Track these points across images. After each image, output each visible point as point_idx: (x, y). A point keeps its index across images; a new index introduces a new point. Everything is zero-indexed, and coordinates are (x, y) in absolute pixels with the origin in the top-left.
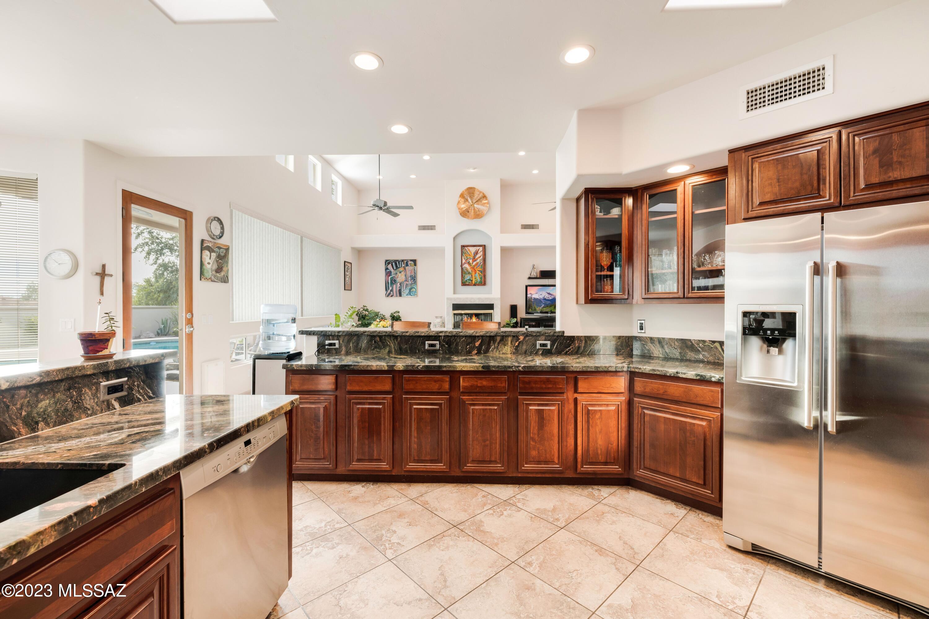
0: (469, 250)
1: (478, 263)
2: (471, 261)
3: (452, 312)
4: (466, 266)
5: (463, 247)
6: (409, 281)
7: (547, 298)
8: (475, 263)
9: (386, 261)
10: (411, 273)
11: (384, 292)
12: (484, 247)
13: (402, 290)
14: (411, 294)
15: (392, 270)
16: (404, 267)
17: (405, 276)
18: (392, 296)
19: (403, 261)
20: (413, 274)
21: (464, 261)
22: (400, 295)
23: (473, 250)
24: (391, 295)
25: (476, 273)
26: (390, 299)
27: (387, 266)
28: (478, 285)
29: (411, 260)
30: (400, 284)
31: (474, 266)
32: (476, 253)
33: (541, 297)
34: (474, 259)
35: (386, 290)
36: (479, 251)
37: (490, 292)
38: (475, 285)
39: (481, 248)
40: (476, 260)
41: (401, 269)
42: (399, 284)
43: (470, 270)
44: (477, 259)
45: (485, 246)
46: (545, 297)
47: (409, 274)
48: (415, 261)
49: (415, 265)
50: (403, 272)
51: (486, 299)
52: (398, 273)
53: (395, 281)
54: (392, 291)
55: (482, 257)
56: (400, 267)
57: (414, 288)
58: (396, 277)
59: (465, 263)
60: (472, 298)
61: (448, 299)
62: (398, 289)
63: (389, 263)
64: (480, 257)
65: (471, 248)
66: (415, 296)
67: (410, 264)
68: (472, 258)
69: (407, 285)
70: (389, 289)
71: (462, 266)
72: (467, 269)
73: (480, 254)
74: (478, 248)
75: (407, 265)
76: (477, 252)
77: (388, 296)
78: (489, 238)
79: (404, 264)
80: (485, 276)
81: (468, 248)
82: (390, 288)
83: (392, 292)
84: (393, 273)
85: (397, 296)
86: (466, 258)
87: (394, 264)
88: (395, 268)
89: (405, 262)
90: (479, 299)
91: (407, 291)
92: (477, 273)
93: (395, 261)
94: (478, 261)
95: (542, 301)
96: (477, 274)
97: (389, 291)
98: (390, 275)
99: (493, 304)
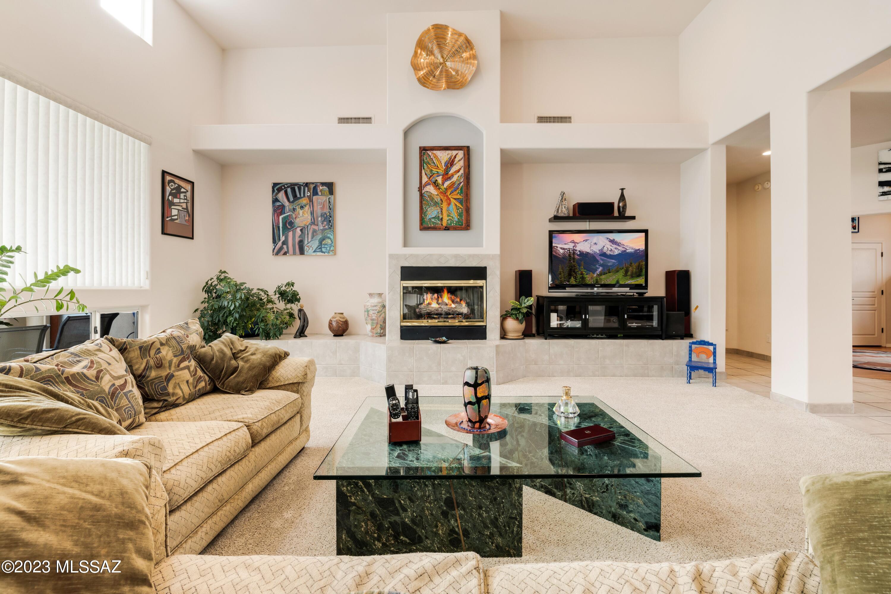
0: (436, 157)
1: (453, 184)
2: (440, 179)
3: (400, 284)
4: (430, 189)
5: (423, 150)
6: (320, 224)
7: (608, 253)
8: (447, 184)
9: (275, 185)
10: (323, 208)
11: (271, 245)
12: (467, 150)
13: (306, 242)
14: (323, 250)
15: (287, 203)
16: (309, 197)
17: (312, 213)
18: (285, 254)
19: (307, 185)
20: (327, 210)
21: (425, 179)
22: (302, 252)
23: (444, 156)
24: (282, 252)
25: (449, 204)
26: (282, 260)
27: (277, 194)
28: (455, 229)
29: (323, 184)
30: (301, 230)
31: (446, 189)
32: (451, 163)
33: (596, 249)
34: (446, 176)
35: (274, 242)
36: (457, 160)
37: (479, 244)
38: (447, 229)
39: (461, 154)
40: (449, 178)
41: (304, 201)
42: (298, 229)
43: (437, 199)
44: (453, 175)
45: (468, 147)
46: (605, 250)
47: (318, 210)
48: (330, 186)
49: (331, 192)
50: (308, 206)
51: (470, 256)
52: (298, 209)
53: (292, 224)
54: (285, 243)
55: (462, 171)
56: (301, 198)
57: (329, 238)
58: (294, 216)
59: (427, 184)
60: (441, 256)
61: (391, 256)
62: (297, 240)
63: (279, 190)
64: (458, 171)
65: (438, 153)
66: (331, 253)
67: (321, 191)
68: (441, 172)
69: (314, 231)
70: (279, 240)
71: (420, 189)
72: (431, 196)
73: (459, 165)
74: (454, 153)
75: (315, 193)
76: (453, 161)
77: (277, 254)
78: (478, 133)
79: (309, 191)
80: (468, 210)
81: (435, 152)
82: (283, 239)
83: (285, 246)
84: (287, 209)
85: (294, 254)
86: (428, 172)
87: (289, 190)
88: (291, 199)
89: (312, 186)
90: (456, 256)
91: (315, 244)
92: (453, 204)
93: (292, 186)
94: (455, 178)
95: (598, 258)
96: (452, 206)
97: (280, 244)
98: (281, 214)
99: (485, 268)
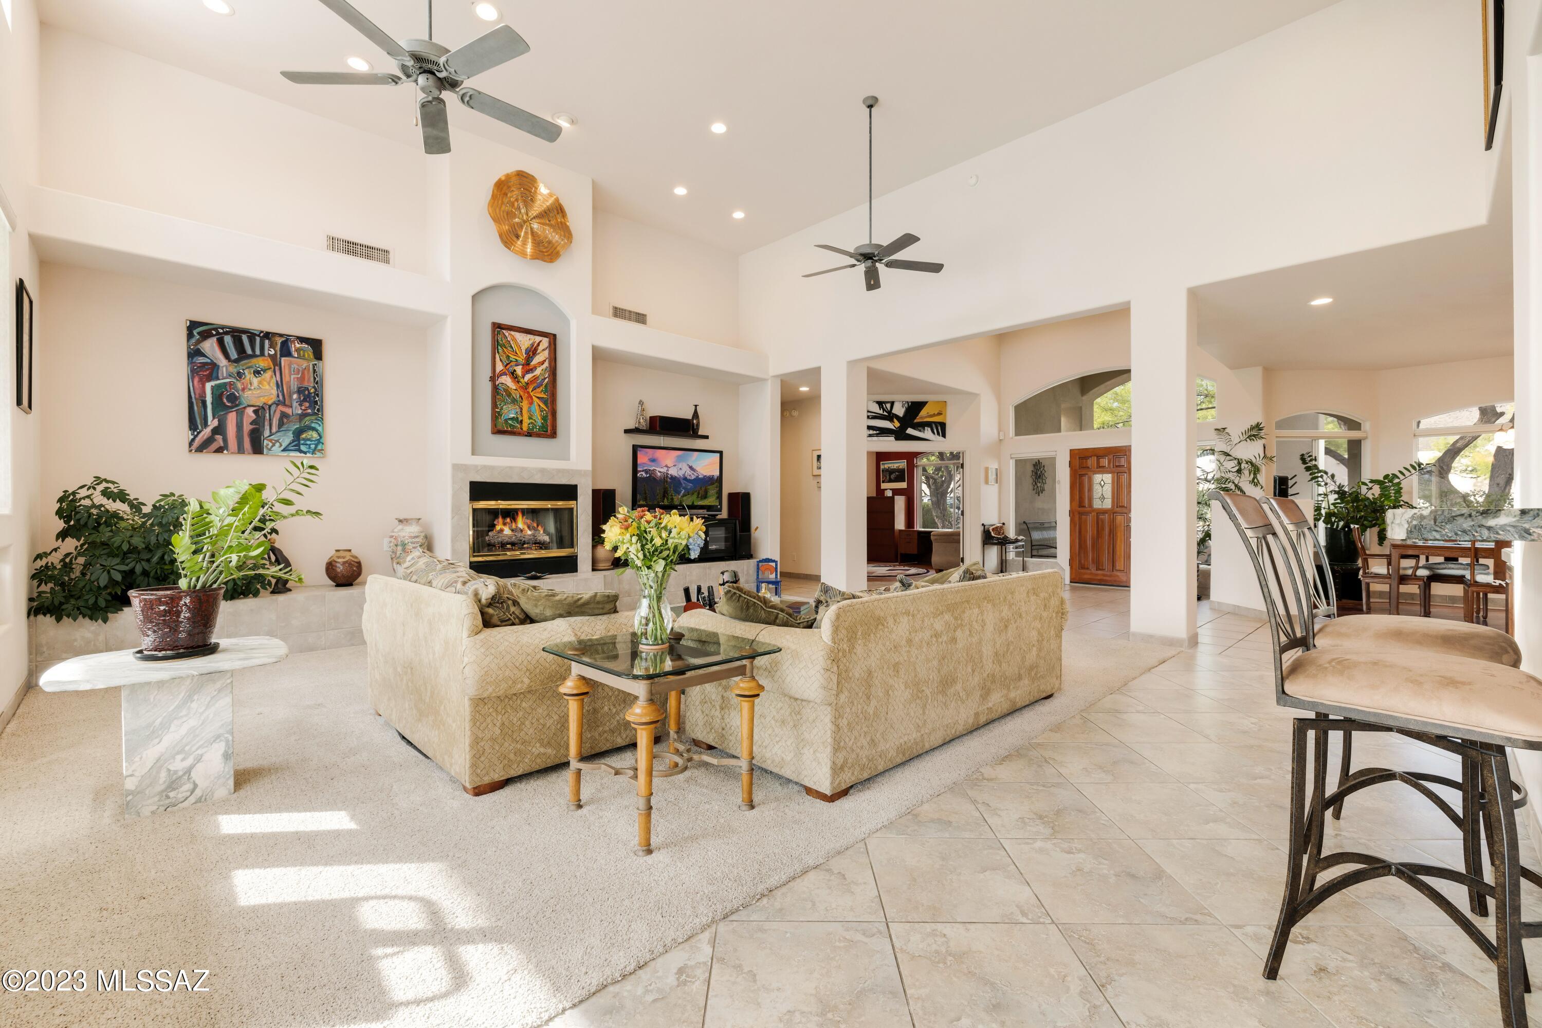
0: (514, 339)
1: (536, 378)
2: (519, 370)
3: (467, 507)
4: (507, 380)
5: (498, 328)
6: (295, 404)
8: (528, 377)
9: (193, 325)
10: (302, 379)
12: (553, 338)
13: (267, 433)
14: (303, 448)
15: (222, 361)
16: (273, 357)
17: (279, 386)
18: (219, 450)
19: (267, 335)
20: (310, 384)
21: (499, 367)
22: (257, 449)
23: (525, 341)
24: (214, 446)
25: (531, 403)
27: (199, 342)
28: (538, 435)
29: (302, 340)
30: (255, 412)
31: (527, 384)
32: (532, 351)
34: (528, 368)
35: (193, 425)
36: (541, 348)
37: (566, 458)
38: (529, 434)
39: (545, 342)
40: (531, 370)
41: (261, 363)
42: (250, 411)
43: (516, 395)
44: (535, 368)
45: (555, 336)
47: (292, 381)
48: (316, 346)
49: (318, 356)
50: (268, 374)
51: (559, 471)
52: (249, 375)
53: (233, 398)
54: (219, 430)
55: (546, 364)
56: (254, 356)
57: (314, 429)
58: (239, 386)
59: (502, 374)
60: (524, 469)
61: (456, 467)
62: (247, 427)
63: (205, 335)
64: (543, 363)
65: (518, 336)
66: (318, 454)
67: (298, 350)
68: (521, 360)
69: (284, 415)
70: (206, 425)
71: (493, 379)
72: (508, 392)
73: (542, 355)
74: (538, 339)
75: (286, 351)
76: (536, 349)
77: (200, 449)
78: (565, 321)
79: (271, 346)
80: (554, 413)
81: (513, 333)
82: (213, 423)
83: (219, 438)
84: (223, 371)
85: (241, 450)
86: (504, 359)
87: (228, 339)
88: (234, 355)
89: (279, 341)
90: (542, 471)
91: (287, 439)
92: (535, 403)
93: (237, 333)
94: (538, 372)
96: (535, 408)
97: (207, 432)
98: (209, 378)
99: (576, 486)
